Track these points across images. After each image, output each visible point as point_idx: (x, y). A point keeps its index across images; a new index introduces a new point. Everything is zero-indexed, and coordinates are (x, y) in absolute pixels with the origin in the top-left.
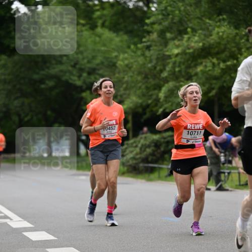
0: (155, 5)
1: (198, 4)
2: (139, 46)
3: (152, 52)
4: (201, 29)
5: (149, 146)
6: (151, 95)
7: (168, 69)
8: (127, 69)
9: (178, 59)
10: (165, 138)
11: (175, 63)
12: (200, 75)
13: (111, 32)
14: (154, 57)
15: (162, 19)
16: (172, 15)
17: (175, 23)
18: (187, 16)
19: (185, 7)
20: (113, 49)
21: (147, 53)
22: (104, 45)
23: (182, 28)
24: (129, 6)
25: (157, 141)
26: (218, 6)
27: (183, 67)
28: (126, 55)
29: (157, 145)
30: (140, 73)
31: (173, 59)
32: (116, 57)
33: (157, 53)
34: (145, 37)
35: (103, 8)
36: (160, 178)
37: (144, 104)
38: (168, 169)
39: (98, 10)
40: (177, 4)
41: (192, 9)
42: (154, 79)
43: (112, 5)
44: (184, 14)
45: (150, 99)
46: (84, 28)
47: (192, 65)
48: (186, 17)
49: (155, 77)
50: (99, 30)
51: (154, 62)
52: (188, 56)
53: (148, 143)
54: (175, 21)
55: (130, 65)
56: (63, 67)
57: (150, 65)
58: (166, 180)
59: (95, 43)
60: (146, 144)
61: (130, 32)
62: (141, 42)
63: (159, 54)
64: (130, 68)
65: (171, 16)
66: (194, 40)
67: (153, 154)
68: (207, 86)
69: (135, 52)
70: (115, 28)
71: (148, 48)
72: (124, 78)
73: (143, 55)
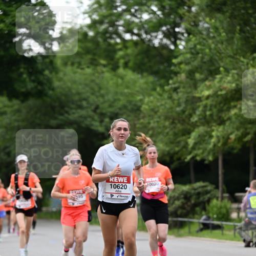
0: (183, 43)
1: (230, 41)
2: (166, 88)
3: (180, 94)
4: (234, 69)
5: (178, 199)
6: (179, 142)
7: (198, 113)
8: (152, 113)
9: (209, 102)
10: (195, 189)
11: (205, 106)
12: (234, 119)
13: (135, 74)
14: (183, 100)
15: (191, 58)
16: (202, 53)
17: (205, 63)
18: (218, 54)
19: (216, 45)
20: (138, 91)
21: (175, 96)
22: (127, 87)
23: (213, 68)
24: (154, 44)
25: (187, 192)
26: (252, 43)
27: (215, 110)
28: (152, 98)
29: (187, 196)
30: (167, 118)
31: (204, 102)
32: (141, 100)
33: (186, 95)
34: (172, 78)
35: (126, 47)
36: (190, 233)
37: (172, 152)
38: (199, 223)
39: (120, 49)
40: (207, 41)
41: (224, 46)
42: (182, 124)
43: (136, 44)
44: (215, 52)
45: (178, 146)
46: (104, 69)
47: (225, 108)
48: (217, 56)
49: (183, 122)
50: (121, 71)
51: (183, 105)
52: (220, 98)
53: (177, 195)
54: (205, 60)
55: (156, 109)
56: (83, 113)
57: (178, 109)
58: (197, 236)
59: (117, 85)
60: (174, 196)
61: (155, 73)
62: (168, 84)
63: (188, 97)
64: (156, 113)
65: (200, 55)
66: (227, 81)
67: (182, 207)
68: (242, 130)
69: (161, 95)
70: (139, 68)
71: (175, 90)
72: (149, 123)
73: (170, 98)
